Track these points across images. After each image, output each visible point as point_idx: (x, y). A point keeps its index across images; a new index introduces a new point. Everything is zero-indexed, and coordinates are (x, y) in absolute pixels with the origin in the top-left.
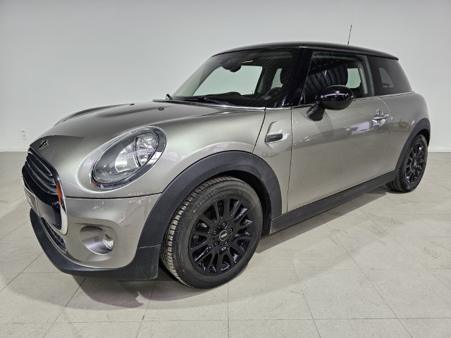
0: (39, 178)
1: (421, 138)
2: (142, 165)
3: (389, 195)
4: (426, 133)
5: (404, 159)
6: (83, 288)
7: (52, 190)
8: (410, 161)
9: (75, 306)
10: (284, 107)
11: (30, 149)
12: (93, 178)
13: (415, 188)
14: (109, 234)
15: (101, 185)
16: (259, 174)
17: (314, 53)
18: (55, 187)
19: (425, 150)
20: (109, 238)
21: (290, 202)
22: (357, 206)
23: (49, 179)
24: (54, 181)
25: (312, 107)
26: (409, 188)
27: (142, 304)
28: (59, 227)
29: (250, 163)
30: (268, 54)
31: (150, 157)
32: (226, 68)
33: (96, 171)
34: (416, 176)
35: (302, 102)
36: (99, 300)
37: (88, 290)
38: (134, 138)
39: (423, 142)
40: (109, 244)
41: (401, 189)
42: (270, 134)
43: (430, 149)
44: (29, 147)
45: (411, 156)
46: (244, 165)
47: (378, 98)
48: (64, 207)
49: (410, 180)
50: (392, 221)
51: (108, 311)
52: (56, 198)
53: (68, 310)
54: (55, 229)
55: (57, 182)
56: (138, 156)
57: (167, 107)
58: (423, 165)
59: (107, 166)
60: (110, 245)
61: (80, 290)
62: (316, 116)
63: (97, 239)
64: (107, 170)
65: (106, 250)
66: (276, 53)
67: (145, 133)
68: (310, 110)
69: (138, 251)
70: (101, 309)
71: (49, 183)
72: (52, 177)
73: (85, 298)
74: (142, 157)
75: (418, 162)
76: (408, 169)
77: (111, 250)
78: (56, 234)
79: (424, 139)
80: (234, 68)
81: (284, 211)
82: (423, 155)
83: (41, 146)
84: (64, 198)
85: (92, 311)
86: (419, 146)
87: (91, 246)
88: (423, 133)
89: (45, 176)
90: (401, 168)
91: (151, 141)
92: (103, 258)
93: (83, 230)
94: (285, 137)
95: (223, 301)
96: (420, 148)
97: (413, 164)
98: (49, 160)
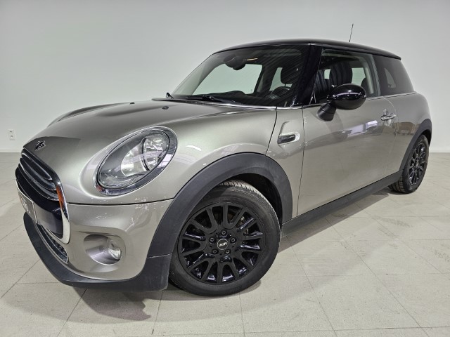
0: (36, 182)
1: (423, 138)
2: (151, 169)
3: (392, 196)
4: (428, 134)
5: (408, 160)
6: (84, 299)
7: (52, 195)
8: (412, 162)
9: (77, 320)
10: (294, 106)
11: (24, 151)
12: (97, 182)
13: (416, 189)
14: (115, 243)
15: (107, 190)
16: (272, 177)
17: (323, 51)
18: (55, 192)
19: (426, 150)
20: (114, 247)
21: (300, 206)
22: (361, 208)
23: (48, 184)
24: (54, 186)
25: (324, 107)
26: (411, 189)
27: (149, 316)
28: (61, 235)
29: (263, 166)
30: (272, 51)
31: (160, 160)
32: (230, 66)
33: (101, 174)
34: (418, 177)
35: (313, 102)
36: (103, 313)
37: (90, 302)
38: (141, 140)
39: (424, 142)
40: (116, 253)
41: (403, 190)
42: (283, 134)
43: (432, 149)
44: (22, 148)
45: (414, 157)
46: (257, 168)
47: (384, 98)
48: (66, 214)
49: (412, 181)
50: (399, 223)
51: (114, 325)
52: (57, 204)
53: (70, 324)
54: (54, 237)
55: (58, 187)
56: (145, 158)
57: (171, 106)
58: (424, 166)
59: (113, 170)
60: (117, 255)
61: (82, 301)
62: (327, 116)
63: (101, 248)
64: (113, 174)
65: (112, 260)
66: (283, 50)
67: (154, 133)
68: (321, 110)
69: (147, 260)
70: (106, 323)
71: (49, 188)
72: (52, 181)
73: (87, 310)
74: (150, 160)
75: (420, 162)
76: (411, 170)
77: (118, 260)
78: (54, 241)
79: (426, 139)
80: (238, 66)
81: (294, 216)
82: (425, 156)
83: (37, 148)
84: (66, 204)
85: (96, 325)
86: (421, 147)
87: (96, 256)
88: (426, 133)
89: (42, 179)
90: (404, 169)
91: (161, 142)
92: (109, 268)
93: (88, 238)
94: (297, 138)
95: (236, 312)
96: (422, 149)
97: (415, 165)
98: (47, 162)
